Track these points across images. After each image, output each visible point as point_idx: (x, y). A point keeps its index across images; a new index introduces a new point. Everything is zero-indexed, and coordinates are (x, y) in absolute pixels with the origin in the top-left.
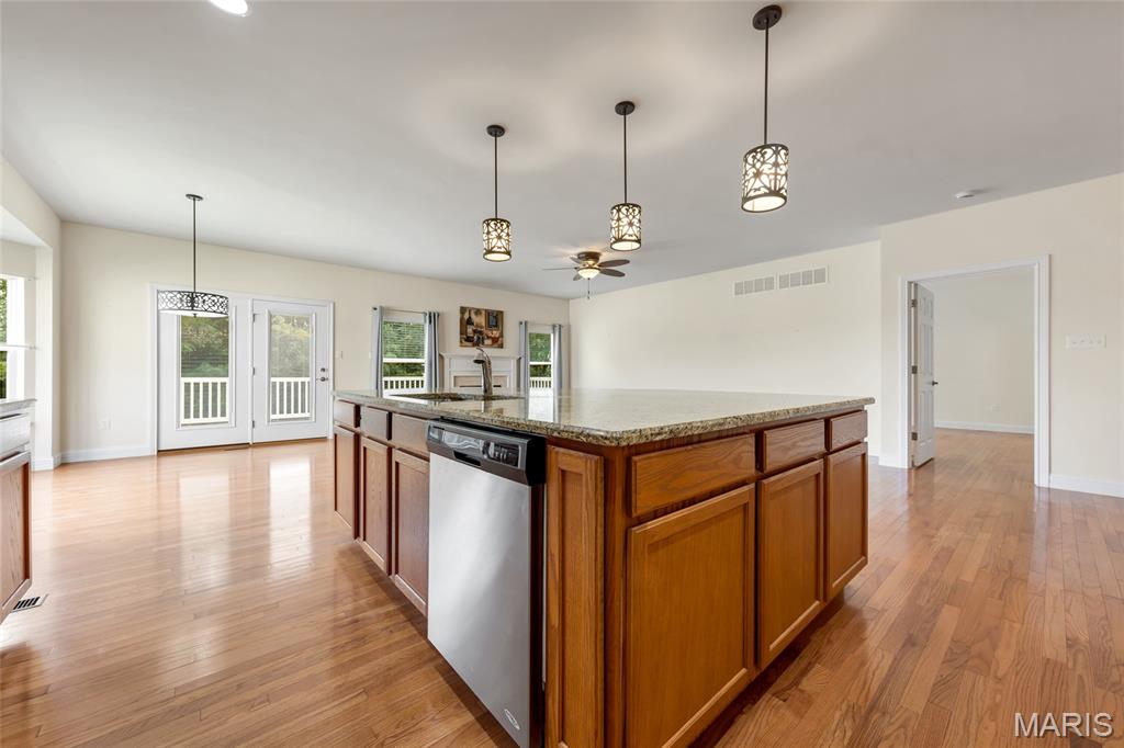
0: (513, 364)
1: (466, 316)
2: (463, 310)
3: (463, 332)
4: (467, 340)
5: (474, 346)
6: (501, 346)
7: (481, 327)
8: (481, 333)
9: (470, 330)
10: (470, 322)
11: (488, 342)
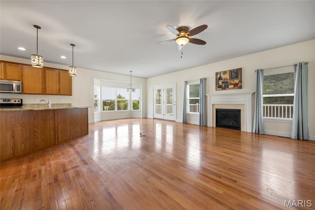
0: (249, 97)
1: (219, 76)
2: (217, 74)
3: (217, 83)
4: (219, 87)
5: (223, 89)
6: (241, 87)
7: (227, 79)
8: (227, 82)
9: (220, 82)
10: (220, 78)
11: (230, 87)
